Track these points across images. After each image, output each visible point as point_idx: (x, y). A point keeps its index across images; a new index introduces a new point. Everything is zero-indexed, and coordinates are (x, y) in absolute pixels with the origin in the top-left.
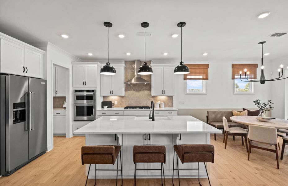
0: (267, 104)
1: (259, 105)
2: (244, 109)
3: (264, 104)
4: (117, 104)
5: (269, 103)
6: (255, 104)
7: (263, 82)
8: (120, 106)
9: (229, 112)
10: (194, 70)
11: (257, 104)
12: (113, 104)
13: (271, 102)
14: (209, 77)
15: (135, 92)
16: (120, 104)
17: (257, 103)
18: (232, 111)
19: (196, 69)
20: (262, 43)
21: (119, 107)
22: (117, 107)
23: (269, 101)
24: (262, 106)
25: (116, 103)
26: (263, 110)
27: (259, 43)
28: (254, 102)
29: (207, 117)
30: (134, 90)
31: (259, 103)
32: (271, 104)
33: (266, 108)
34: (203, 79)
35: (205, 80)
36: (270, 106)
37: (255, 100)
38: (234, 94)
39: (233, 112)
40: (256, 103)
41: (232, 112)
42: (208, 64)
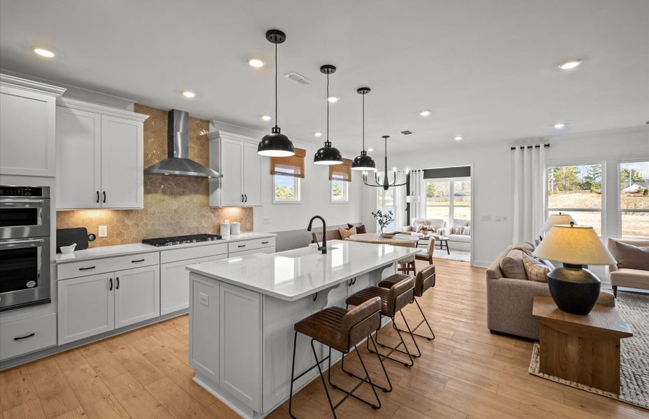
2: (350, 226)
4: (105, 235)
7: (386, 187)
8: (119, 240)
9: (335, 231)
12: (91, 237)
14: (306, 174)
15: (166, 197)
16: (119, 235)
18: (339, 229)
20: (386, 137)
21: (112, 244)
22: (105, 243)
25: (102, 231)
27: (383, 137)
30: (164, 192)
34: (296, 175)
35: (299, 178)
39: (340, 231)
42: (305, 151)
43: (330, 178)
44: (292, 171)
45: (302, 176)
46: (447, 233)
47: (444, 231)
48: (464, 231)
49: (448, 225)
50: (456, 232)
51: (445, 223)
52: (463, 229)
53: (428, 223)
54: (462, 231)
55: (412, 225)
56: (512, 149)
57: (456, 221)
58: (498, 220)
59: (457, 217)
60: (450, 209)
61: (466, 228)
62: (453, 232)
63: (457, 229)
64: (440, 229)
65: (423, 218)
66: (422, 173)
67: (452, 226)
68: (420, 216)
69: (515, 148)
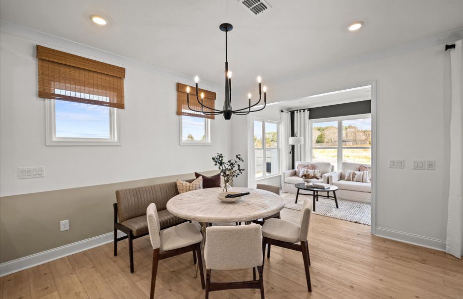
0: (233, 161)
1: (221, 165)
2: (197, 175)
3: (229, 164)
5: (238, 160)
6: (216, 165)
7: (228, 114)
9: (170, 184)
10: (77, 75)
11: (219, 163)
13: (239, 159)
17: (219, 160)
18: (175, 181)
19: (87, 73)
20: (226, 28)
23: (237, 156)
24: (227, 166)
26: (228, 175)
28: (213, 159)
29: (116, 206)
31: (221, 161)
32: (240, 163)
33: (232, 171)
34: (111, 105)
35: (115, 109)
36: (239, 166)
37: (215, 155)
38: (181, 145)
39: (178, 184)
40: (216, 162)
41: (176, 184)
42: (124, 70)
43: (179, 113)
44: (106, 99)
45: (120, 106)
46: (335, 179)
47: (331, 177)
48: (356, 176)
49: (336, 169)
50: (346, 178)
51: (333, 167)
52: (354, 174)
53: (313, 167)
54: (353, 177)
55: (296, 169)
56: (448, 47)
57: (345, 165)
58: (418, 166)
59: (345, 159)
60: (338, 151)
61: (358, 173)
62: (342, 177)
63: (347, 175)
64: (327, 175)
65: (308, 161)
66: (307, 113)
67: (341, 171)
68: (305, 160)
69: (453, 46)
